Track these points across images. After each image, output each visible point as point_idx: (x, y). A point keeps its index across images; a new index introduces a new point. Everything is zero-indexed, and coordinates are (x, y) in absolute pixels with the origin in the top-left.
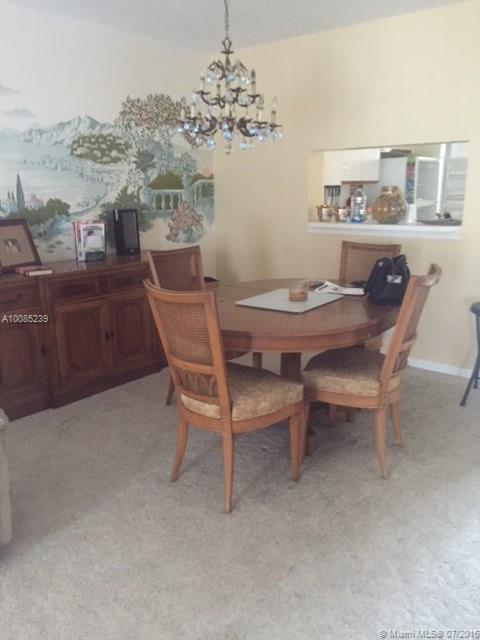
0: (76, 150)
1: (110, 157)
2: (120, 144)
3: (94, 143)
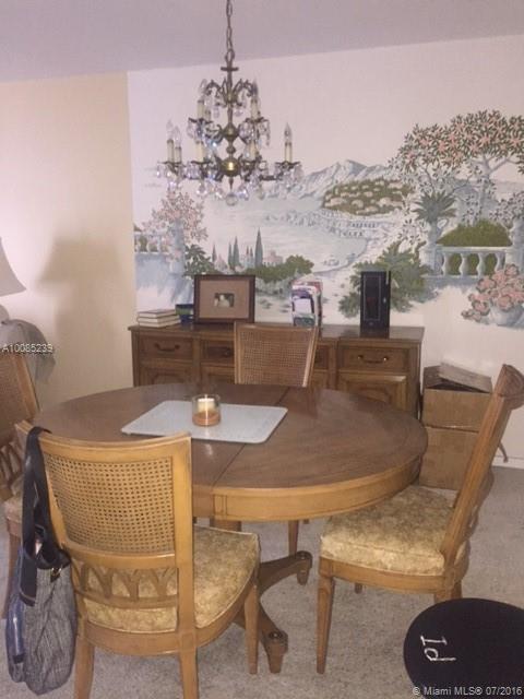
0: (329, 201)
1: (378, 206)
2: (395, 189)
3: (355, 192)
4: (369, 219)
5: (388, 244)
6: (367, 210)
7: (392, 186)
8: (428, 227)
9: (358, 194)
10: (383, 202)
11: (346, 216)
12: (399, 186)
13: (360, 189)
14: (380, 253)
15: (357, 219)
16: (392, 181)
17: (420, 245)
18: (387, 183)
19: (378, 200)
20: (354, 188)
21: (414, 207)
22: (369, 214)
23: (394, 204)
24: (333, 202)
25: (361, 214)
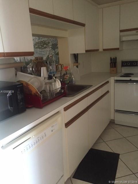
4: (43, 50)
5: (47, 56)
6: (42, 48)
7: (46, 42)
8: (54, 51)
9: (40, 44)
10: (45, 46)
11: (39, 49)
12: (47, 42)
13: (40, 43)
14: (46, 58)
15: (41, 50)
16: (46, 41)
17: (53, 55)
18: (45, 41)
19: (44, 45)
20: (39, 43)
21: (51, 47)
22: (43, 49)
23: (47, 46)
24: (36, 47)
25: (41, 49)
